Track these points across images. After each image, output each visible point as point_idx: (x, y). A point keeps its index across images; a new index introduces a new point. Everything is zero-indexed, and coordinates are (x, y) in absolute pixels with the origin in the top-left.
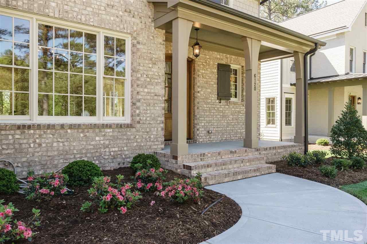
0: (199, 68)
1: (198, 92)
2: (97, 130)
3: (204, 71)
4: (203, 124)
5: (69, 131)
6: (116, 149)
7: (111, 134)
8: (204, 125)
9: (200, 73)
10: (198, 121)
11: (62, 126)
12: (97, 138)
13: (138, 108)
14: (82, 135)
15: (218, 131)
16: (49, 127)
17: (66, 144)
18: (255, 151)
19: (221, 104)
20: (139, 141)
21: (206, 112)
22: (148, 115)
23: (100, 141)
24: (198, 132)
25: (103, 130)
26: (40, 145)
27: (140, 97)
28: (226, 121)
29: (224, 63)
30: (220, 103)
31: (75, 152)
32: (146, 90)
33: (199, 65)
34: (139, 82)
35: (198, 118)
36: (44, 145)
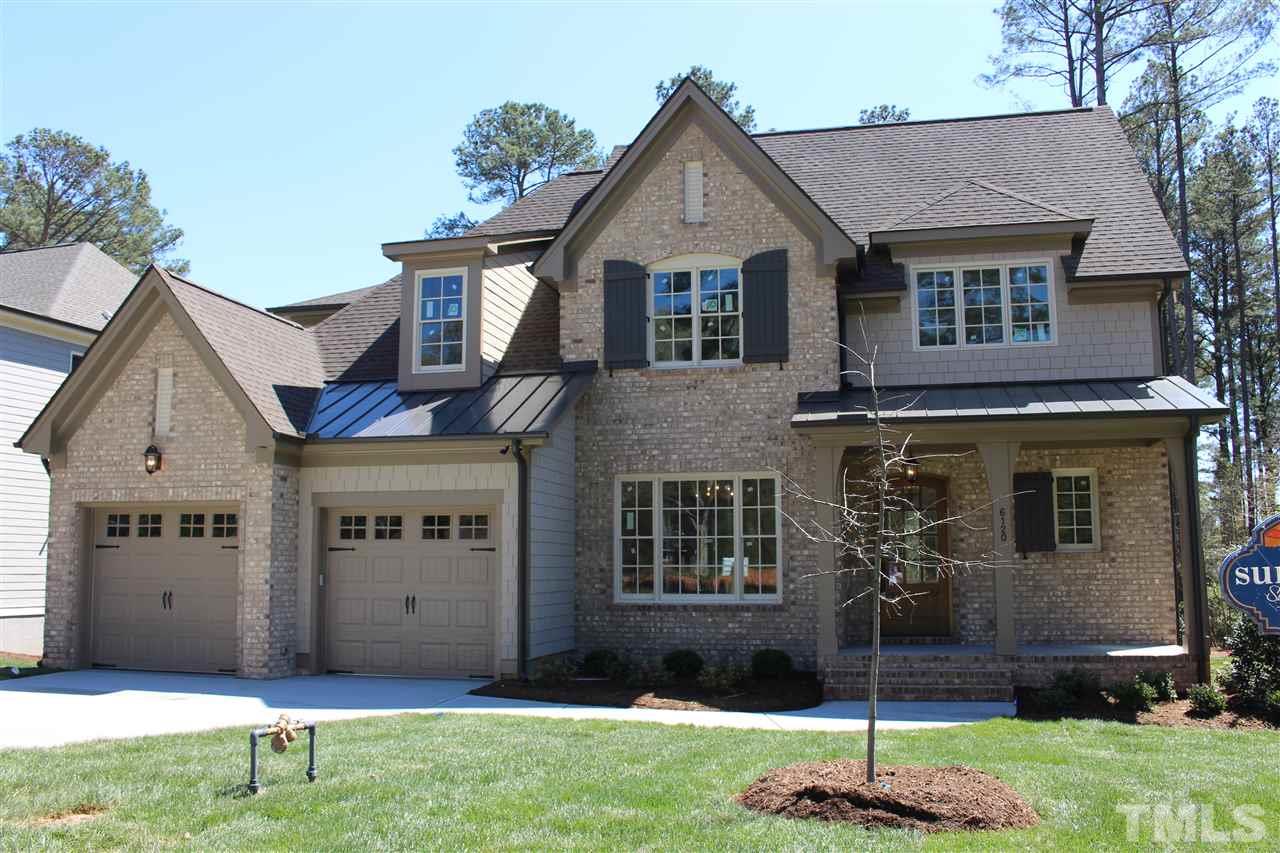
0: (960, 491)
1: (962, 540)
2: (730, 614)
3: (974, 497)
4: (976, 606)
5: (694, 614)
6: (758, 642)
7: (749, 620)
8: (981, 607)
9: (964, 502)
10: (964, 600)
11: (685, 607)
12: (730, 625)
13: (792, 581)
14: (710, 620)
15: (1021, 620)
16: (672, 608)
17: (691, 630)
18: (1005, 661)
19: (1029, 561)
20: (795, 631)
21: (985, 581)
22: (810, 592)
23: (734, 628)
24: (964, 622)
25: (738, 614)
26: (661, 629)
27: (796, 564)
28: (1045, 599)
29: (1035, 470)
30: (1025, 558)
31: (701, 641)
32: (806, 552)
33: (960, 486)
35: (964, 595)
36: (665, 630)
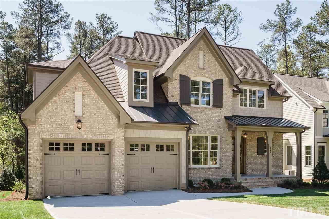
0: (248, 141)
1: (248, 152)
2: (209, 170)
3: (250, 142)
4: (250, 167)
5: (201, 170)
6: (215, 176)
7: (213, 171)
8: (251, 167)
9: (248, 143)
10: (248, 165)
11: (199, 168)
12: (209, 172)
13: (222, 162)
14: (204, 171)
15: (258, 170)
16: (196, 168)
17: (200, 174)
18: (271, 179)
19: (260, 157)
20: (223, 173)
21: (252, 161)
22: (226, 164)
23: (210, 173)
24: (247, 170)
25: (211, 170)
26: (193, 174)
27: (223, 157)
28: (262, 165)
29: (261, 137)
30: (259, 156)
31: (202, 177)
32: (225, 155)
33: (248, 140)
34: (222, 152)
35: (248, 164)
36: (194, 174)
